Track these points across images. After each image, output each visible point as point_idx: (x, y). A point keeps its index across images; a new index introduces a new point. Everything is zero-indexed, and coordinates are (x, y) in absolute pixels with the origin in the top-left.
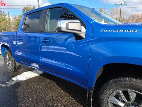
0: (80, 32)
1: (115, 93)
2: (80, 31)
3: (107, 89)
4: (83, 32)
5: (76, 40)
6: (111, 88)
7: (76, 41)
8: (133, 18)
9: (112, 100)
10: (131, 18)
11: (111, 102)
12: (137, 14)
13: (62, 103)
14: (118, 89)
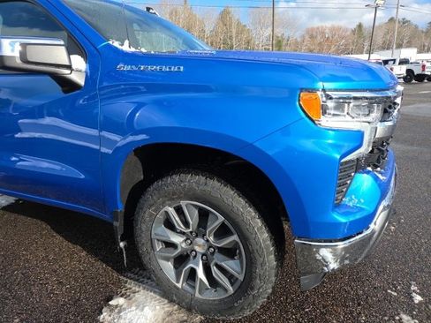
0: (68, 71)
1: (160, 217)
2: (69, 67)
3: (144, 209)
4: (78, 70)
5: (65, 92)
6: (151, 206)
7: (63, 95)
8: (312, 37)
9: (160, 233)
10: (307, 37)
11: (158, 240)
12: (322, 27)
13: (56, 272)
14: (163, 204)
